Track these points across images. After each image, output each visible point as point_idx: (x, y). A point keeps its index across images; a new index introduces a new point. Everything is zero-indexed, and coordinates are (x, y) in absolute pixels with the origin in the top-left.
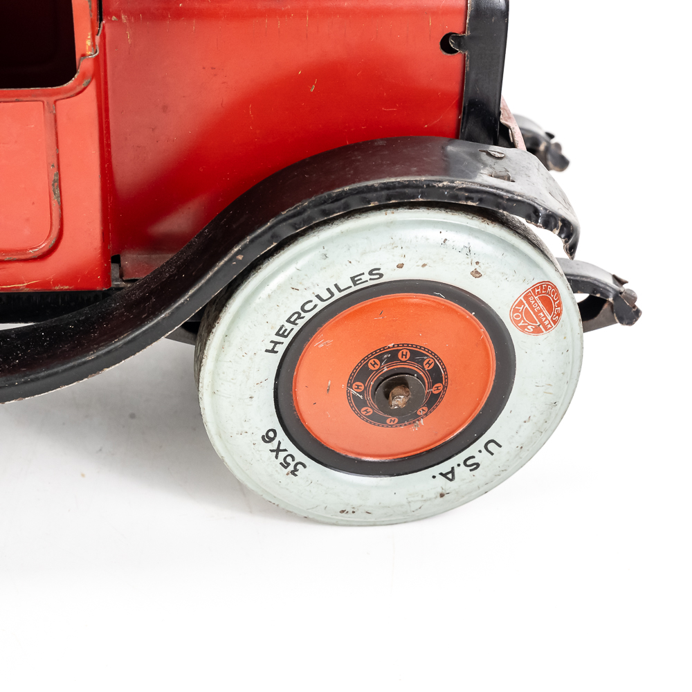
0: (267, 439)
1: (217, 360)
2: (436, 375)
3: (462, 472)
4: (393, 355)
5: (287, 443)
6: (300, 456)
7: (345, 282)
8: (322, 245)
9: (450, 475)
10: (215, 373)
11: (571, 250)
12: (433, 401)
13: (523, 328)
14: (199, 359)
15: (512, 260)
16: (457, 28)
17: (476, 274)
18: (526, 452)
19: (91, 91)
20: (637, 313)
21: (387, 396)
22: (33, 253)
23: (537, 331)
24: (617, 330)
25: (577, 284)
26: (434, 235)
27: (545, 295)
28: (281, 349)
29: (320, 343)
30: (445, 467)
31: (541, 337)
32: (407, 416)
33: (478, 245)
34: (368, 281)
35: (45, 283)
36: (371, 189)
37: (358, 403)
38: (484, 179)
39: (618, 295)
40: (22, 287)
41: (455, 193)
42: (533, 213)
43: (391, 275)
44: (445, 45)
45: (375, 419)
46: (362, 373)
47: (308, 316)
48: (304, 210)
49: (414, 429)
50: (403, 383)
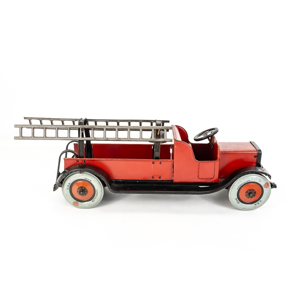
0: (236, 199)
1: (231, 190)
2: (255, 193)
3: (257, 204)
4: (251, 190)
5: (238, 200)
6: (239, 202)
7: (246, 182)
8: (243, 177)
9: (256, 205)
10: (231, 192)
11: (270, 179)
12: (254, 195)
13: (265, 187)
14: (229, 190)
15: (264, 180)
16: (256, 155)
17: (260, 181)
18: (265, 202)
19: (219, 161)
20: (277, 187)
21: (250, 195)
22: (211, 178)
23: (266, 188)
24: (274, 189)
25: (271, 183)
26: (256, 177)
27: (267, 184)
28: (238, 189)
29: (242, 188)
30: (255, 204)
31: (267, 188)
32: (252, 197)
33: (260, 178)
34: (248, 182)
35: (212, 182)
36: (249, 172)
37: (246, 195)
38: (260, 170)
39: (274, 185)
40: (209, 182)
41: (258, 172)
42: (266, 174)
43: (251, 181)
44: (255, 157)
45: (248, 197)
46: (247, 192)
47: (241, 185)
48: (242, 174)
49: (252, 199)
50: (251, 193)
